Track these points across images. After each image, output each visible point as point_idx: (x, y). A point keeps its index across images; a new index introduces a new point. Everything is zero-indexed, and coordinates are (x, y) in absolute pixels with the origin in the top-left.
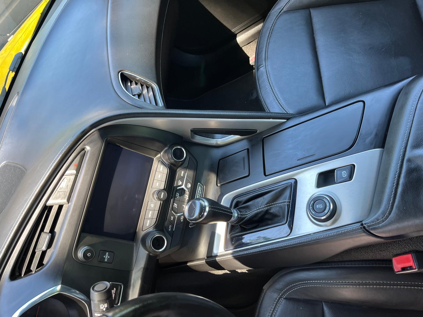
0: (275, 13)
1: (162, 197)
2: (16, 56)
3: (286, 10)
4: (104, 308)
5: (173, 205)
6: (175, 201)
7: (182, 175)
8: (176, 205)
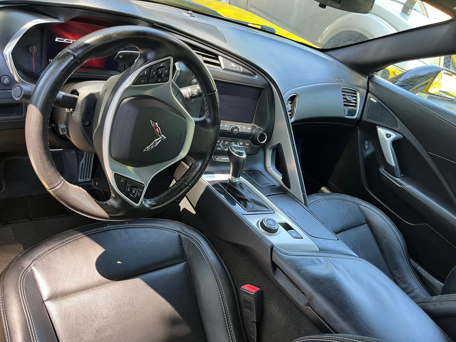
0: (356, 201)
1: (235, 130)
2: (273, 29)
3: (361, 207)
4: (194, 93)
5: (227, 141)
6: (229, 142)
7: (246, 144)
8: (227, 143)
